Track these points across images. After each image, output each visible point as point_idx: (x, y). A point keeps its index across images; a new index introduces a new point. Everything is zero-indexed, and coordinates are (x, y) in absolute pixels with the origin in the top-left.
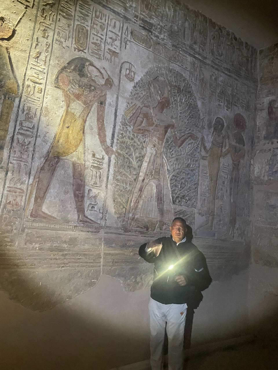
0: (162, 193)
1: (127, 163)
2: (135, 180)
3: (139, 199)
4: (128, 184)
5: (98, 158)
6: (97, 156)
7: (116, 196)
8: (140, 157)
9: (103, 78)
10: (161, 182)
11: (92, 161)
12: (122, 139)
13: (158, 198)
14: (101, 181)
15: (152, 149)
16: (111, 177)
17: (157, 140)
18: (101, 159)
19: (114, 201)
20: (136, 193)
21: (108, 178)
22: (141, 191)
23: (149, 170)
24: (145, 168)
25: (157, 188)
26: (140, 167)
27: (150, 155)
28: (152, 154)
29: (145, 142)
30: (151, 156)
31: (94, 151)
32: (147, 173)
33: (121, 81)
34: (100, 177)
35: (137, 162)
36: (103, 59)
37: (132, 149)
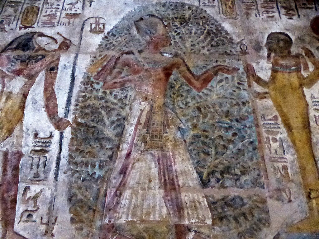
0: (172, 171)
1: (95, 134)
2: (110, 157)
3: (121, 188)
4: (97, 166)
5: (42, 138)
6: (41, 135)
7: (75, 191)
8: (118, 120)
9: (57, 43)
10: (168, 151)
11: (32, 145)
12: (85, 103)
13: (165, 180)
14: (46, 172)
15: (142, 103)
16: (64, 161)
17: (150, 89)
18: (47, 138)
19: (70, 200)
20: (115, 178)
21: (58, 164)
22: (125, 173)
23: (138, 137)
24: (130, 135)
25: (159, 164)
26: (120, 135)
27: (139, 113)
28: (142, 111)
29: (126, 97)
30: (141, 114)
31: (37, 129)
32: (135, 142)
33: (83, 38)
34: (45, 165)
35: (114, 129)
36: (58, 25)
37: (103, 112)
